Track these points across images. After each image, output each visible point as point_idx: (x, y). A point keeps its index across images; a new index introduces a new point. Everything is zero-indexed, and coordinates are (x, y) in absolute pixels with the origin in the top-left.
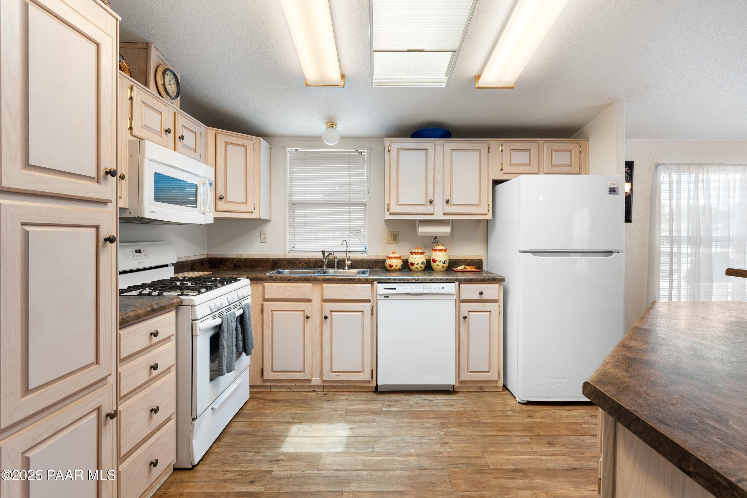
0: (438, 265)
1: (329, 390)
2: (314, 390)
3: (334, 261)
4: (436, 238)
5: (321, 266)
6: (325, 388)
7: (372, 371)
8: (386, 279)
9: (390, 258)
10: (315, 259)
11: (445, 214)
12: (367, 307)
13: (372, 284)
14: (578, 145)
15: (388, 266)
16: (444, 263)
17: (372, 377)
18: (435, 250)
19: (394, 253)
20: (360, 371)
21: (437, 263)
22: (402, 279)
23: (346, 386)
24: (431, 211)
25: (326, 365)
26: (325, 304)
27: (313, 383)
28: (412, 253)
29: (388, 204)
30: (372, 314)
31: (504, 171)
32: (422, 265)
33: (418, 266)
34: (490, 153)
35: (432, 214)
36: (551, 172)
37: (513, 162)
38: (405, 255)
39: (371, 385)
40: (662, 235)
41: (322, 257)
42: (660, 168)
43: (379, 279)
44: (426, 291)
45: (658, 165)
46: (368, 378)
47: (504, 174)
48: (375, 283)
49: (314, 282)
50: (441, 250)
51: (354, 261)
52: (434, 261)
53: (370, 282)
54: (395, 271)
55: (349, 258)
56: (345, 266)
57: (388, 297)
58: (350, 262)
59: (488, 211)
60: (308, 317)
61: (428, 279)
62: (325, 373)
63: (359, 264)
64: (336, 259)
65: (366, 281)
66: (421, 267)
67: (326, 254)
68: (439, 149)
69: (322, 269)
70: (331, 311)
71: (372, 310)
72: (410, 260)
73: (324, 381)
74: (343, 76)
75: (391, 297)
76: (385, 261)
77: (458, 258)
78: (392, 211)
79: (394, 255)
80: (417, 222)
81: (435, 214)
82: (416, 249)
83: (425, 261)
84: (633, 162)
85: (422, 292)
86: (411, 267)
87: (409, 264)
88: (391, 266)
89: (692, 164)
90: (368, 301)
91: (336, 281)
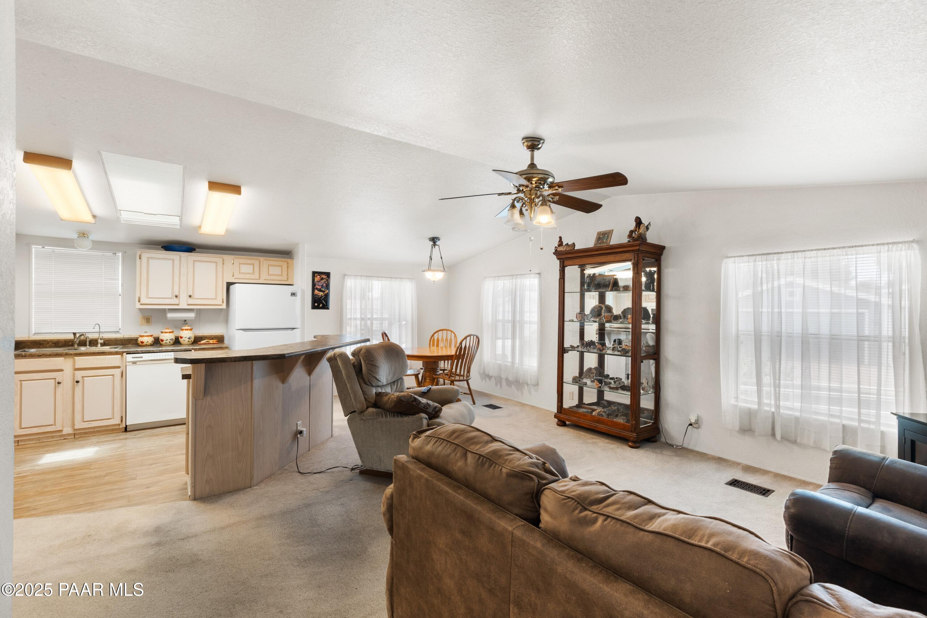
0: (184, 340)
1: (80, 436)
2: (65, 438)
3: (86, 341)
4: (185, 321)
5: (72, 345)
6: (77, 435)
7: (122, 417)
8: (134, 351)
9: (142, 336)
10: (64, 339)
11: (188, 305)
12: (117, 372)
13: (122, 355)
14: (286, 263)
15: (140, 342)
16: (189, 338)
17: (122, 421)
18: (182, 330)
19: (146, 332)
20: (110, 417)
21: (183, 339)
22: (148, 350)
23: (97, 431)
24: (177, 303)
25: (78, 417)
26: (76, 372)
27: (64, 432)
28: (162, 332)
29: (139, 297)
30: (122, 376)
31: (235, 277)
32: (171, 341)
33: (168, 342)
34: (225, 265)
35: (178, 305)
36: (267, 279)
37: (242, 271)
38: (156, 334)
39: (121, 427)
40: (348, 317)
41: (73, 338)
42: (346, 277)
43: (128, 351)
44: (167, 357)
45: (345, 275)
46: (118, 421)
47: (235, 279)
48: (125, 354)
49: (65, 356)
50: (188, 330)
51: (107, 340)
52: (181, 338)
53: (121, 353)
54: (146, 346)
55: (101, 338)
56: (97, 344)
57: (136, 363)
58: (103, 341)
59: (223, 302)
60: (59, 383)
61: (169, 350)
62: (76, 423)
63: (113, 342)
64: (88, 339)
65: (117, 353)
66: (170, 342)
67: (78, 335)
68: (183, 259)
69: (73, 347)
70: (82, 377)
71: (122, 373)
72: (161, 338)
73: (75, 430)
74: (94, 216)
75: (138, 363)
76: (137, 339)
77: (204, 335)
78: (142, 302)
79: (146, 334)
80: (167, 310)
81: (180, 305)
82: (166, 329)
83: (174, 338)
84: (330, 273)
85: (164, 358)
86: (161, 342)
87: (160, 340)
88: (142, 342)
89: (363, 276)
90: (119, 367)
91: (87, 354)
